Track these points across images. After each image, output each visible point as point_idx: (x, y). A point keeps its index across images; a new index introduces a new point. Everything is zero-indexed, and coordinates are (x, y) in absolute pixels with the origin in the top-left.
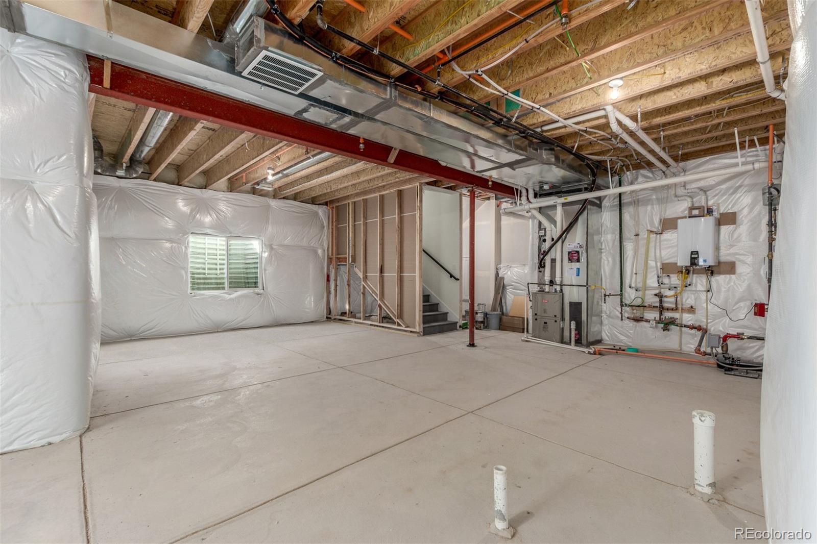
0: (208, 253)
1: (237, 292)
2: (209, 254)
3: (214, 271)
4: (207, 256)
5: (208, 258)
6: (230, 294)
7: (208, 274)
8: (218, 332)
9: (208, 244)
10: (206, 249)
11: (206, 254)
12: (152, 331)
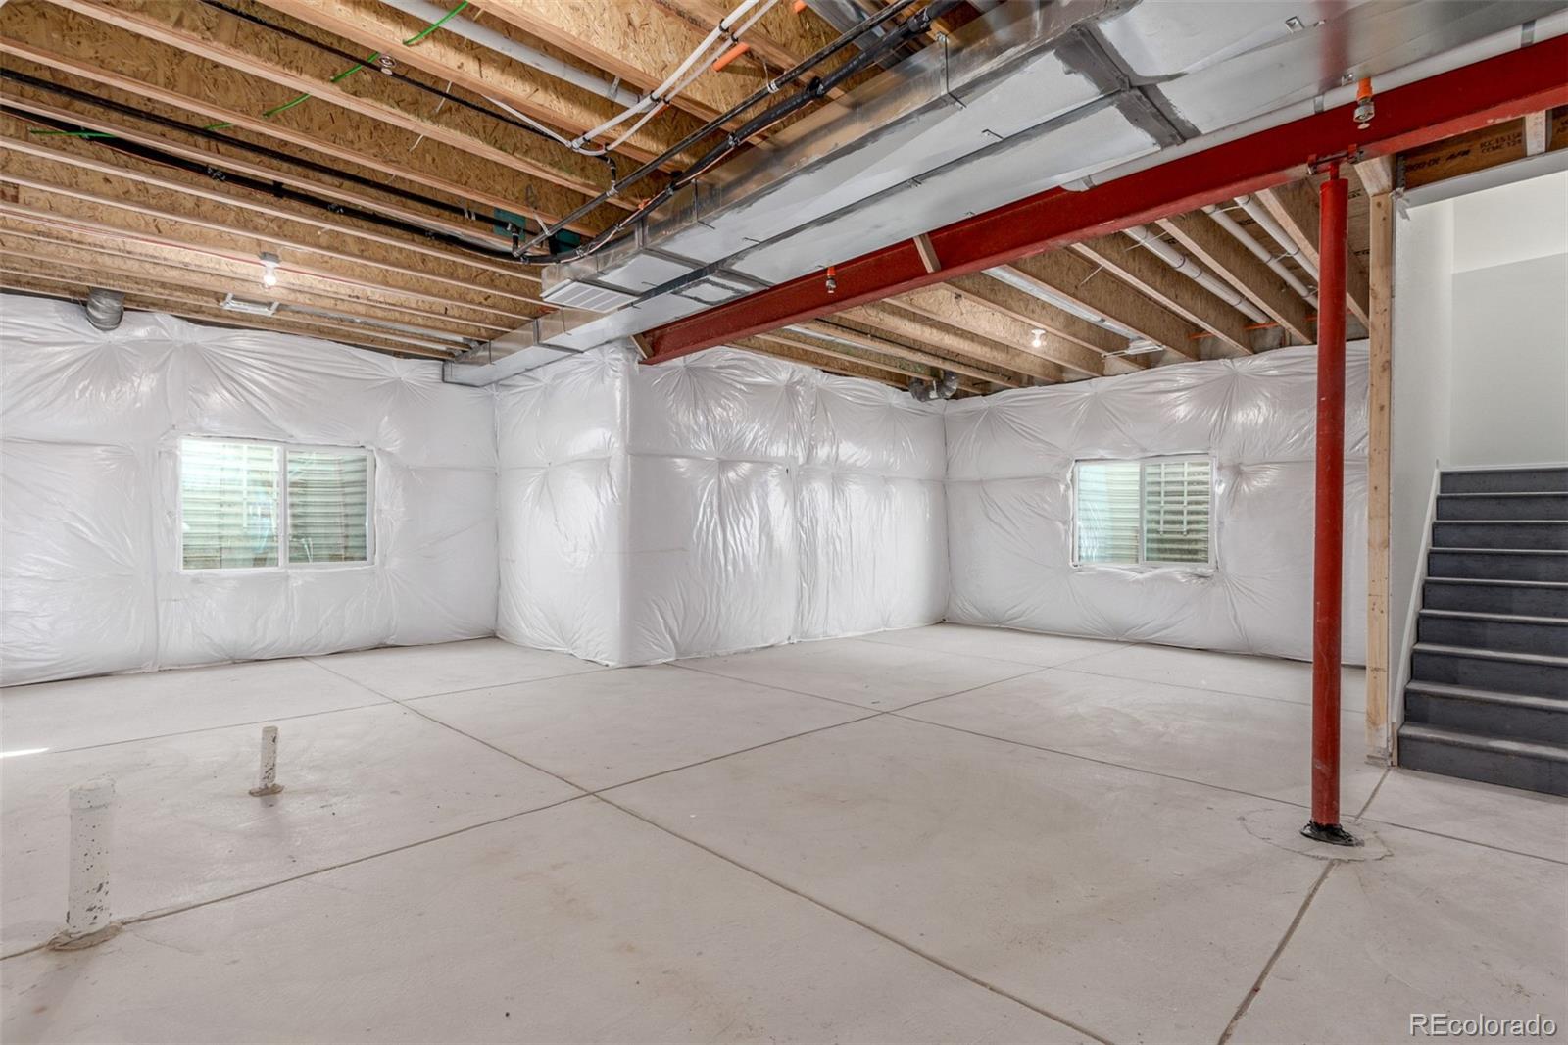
0: (1166, 492)
1: (1156, 568)
2: (1167, 494)
3: (1176, 527)
4: (1163, 498)
5: (1166, 502)
6: (1141, 573)
7: (1165, 532)
8: (1117, 642)
9: (1166, 473)
10: (1163, 485)
11: (1163, 494)
12: (1020, 619)
